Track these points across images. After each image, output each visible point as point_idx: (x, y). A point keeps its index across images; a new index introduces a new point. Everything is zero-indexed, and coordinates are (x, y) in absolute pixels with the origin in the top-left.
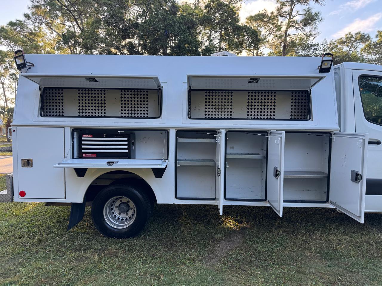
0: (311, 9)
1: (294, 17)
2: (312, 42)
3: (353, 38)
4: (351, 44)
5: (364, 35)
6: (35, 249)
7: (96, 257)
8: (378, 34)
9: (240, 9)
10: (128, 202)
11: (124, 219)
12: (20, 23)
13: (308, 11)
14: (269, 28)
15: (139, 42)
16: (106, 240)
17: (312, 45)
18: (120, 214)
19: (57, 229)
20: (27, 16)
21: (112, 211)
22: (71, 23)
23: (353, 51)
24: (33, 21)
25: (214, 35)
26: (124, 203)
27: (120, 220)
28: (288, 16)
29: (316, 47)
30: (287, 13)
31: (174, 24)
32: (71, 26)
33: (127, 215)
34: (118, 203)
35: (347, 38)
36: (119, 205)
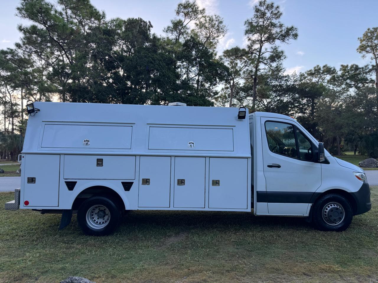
0: (278, 47)
1: (263, 53)
2: (283, 74)
3: (321, 70)
4: (319, 76)
5: (330, 68)
6: (35, 243)
7: (79, 247)
8: (341, 67)
9: (218, 44)
10: (105, 209)
11: (102, 223)
12: (12, 52)
13: (275, 49)
14: (244, 61)
15: (124, 73)
16: (87, 237)
17: (284, 77)
18: (98, 219)
19: (50, 231)
20: (18, 46)
21: (92, 217)
22: (61, 53)
23: (321, 82)
24: (24, 49)
25: (192, 69)
26: (102, 211)
27: (98, 223)
28: (258, 53)
29: (287, 79)
30: (257, 50)
31: (154, 61)
32: (60, 55)
33: (104, 219)
34: (97, 211)
35: (315, 70)
36: (98, 212)
